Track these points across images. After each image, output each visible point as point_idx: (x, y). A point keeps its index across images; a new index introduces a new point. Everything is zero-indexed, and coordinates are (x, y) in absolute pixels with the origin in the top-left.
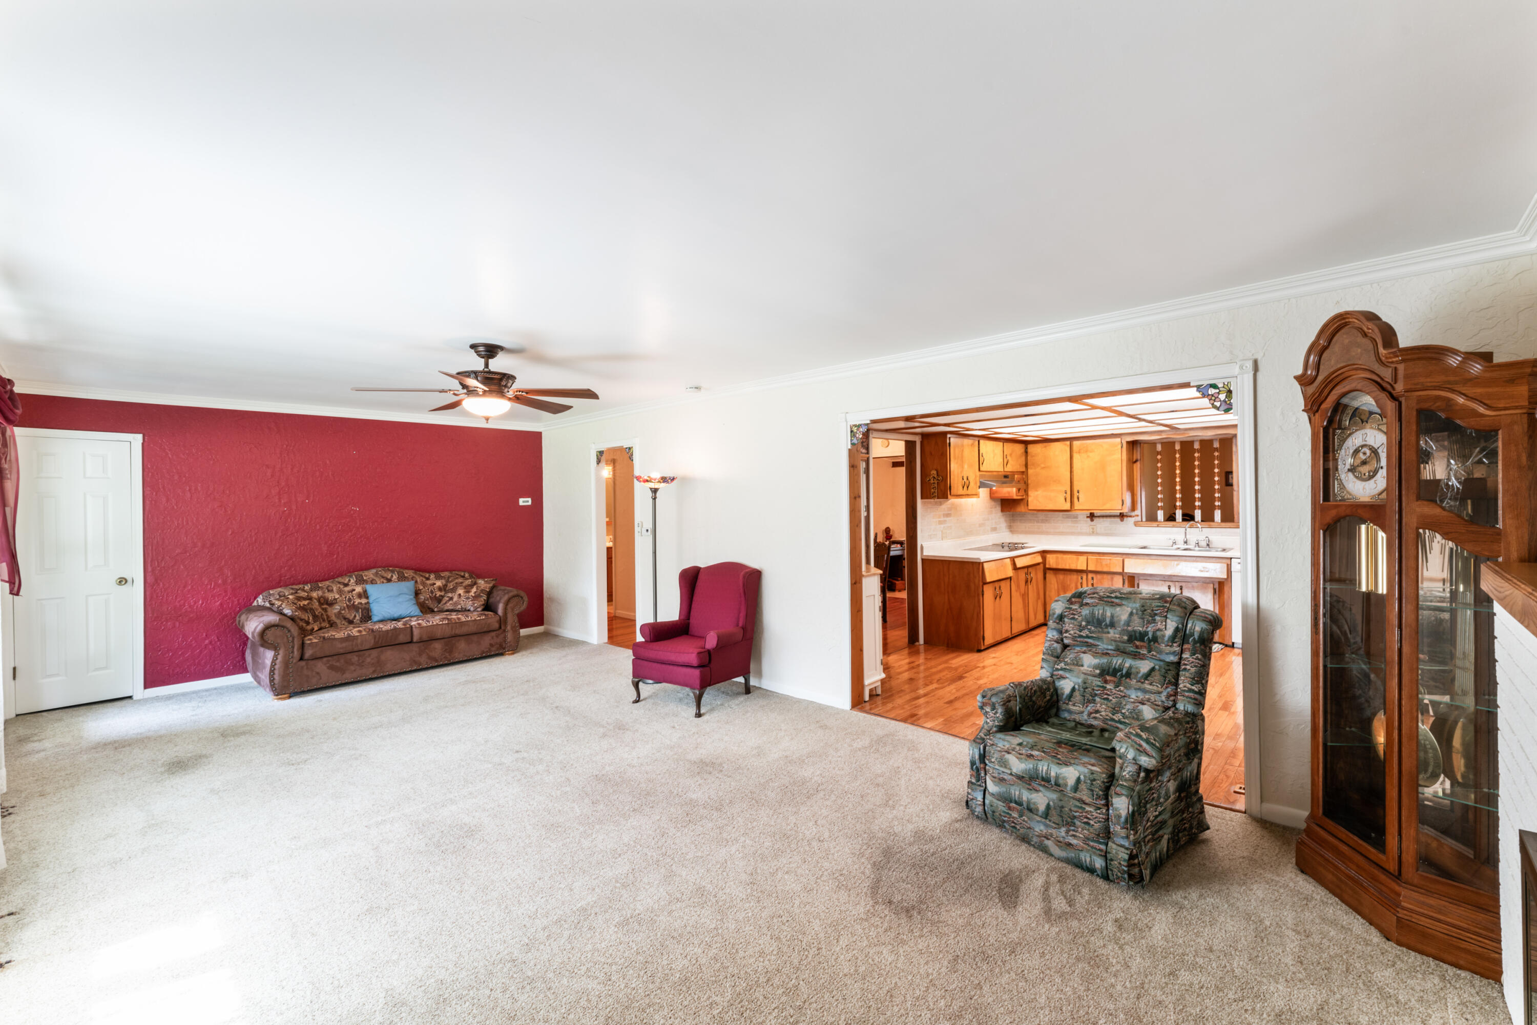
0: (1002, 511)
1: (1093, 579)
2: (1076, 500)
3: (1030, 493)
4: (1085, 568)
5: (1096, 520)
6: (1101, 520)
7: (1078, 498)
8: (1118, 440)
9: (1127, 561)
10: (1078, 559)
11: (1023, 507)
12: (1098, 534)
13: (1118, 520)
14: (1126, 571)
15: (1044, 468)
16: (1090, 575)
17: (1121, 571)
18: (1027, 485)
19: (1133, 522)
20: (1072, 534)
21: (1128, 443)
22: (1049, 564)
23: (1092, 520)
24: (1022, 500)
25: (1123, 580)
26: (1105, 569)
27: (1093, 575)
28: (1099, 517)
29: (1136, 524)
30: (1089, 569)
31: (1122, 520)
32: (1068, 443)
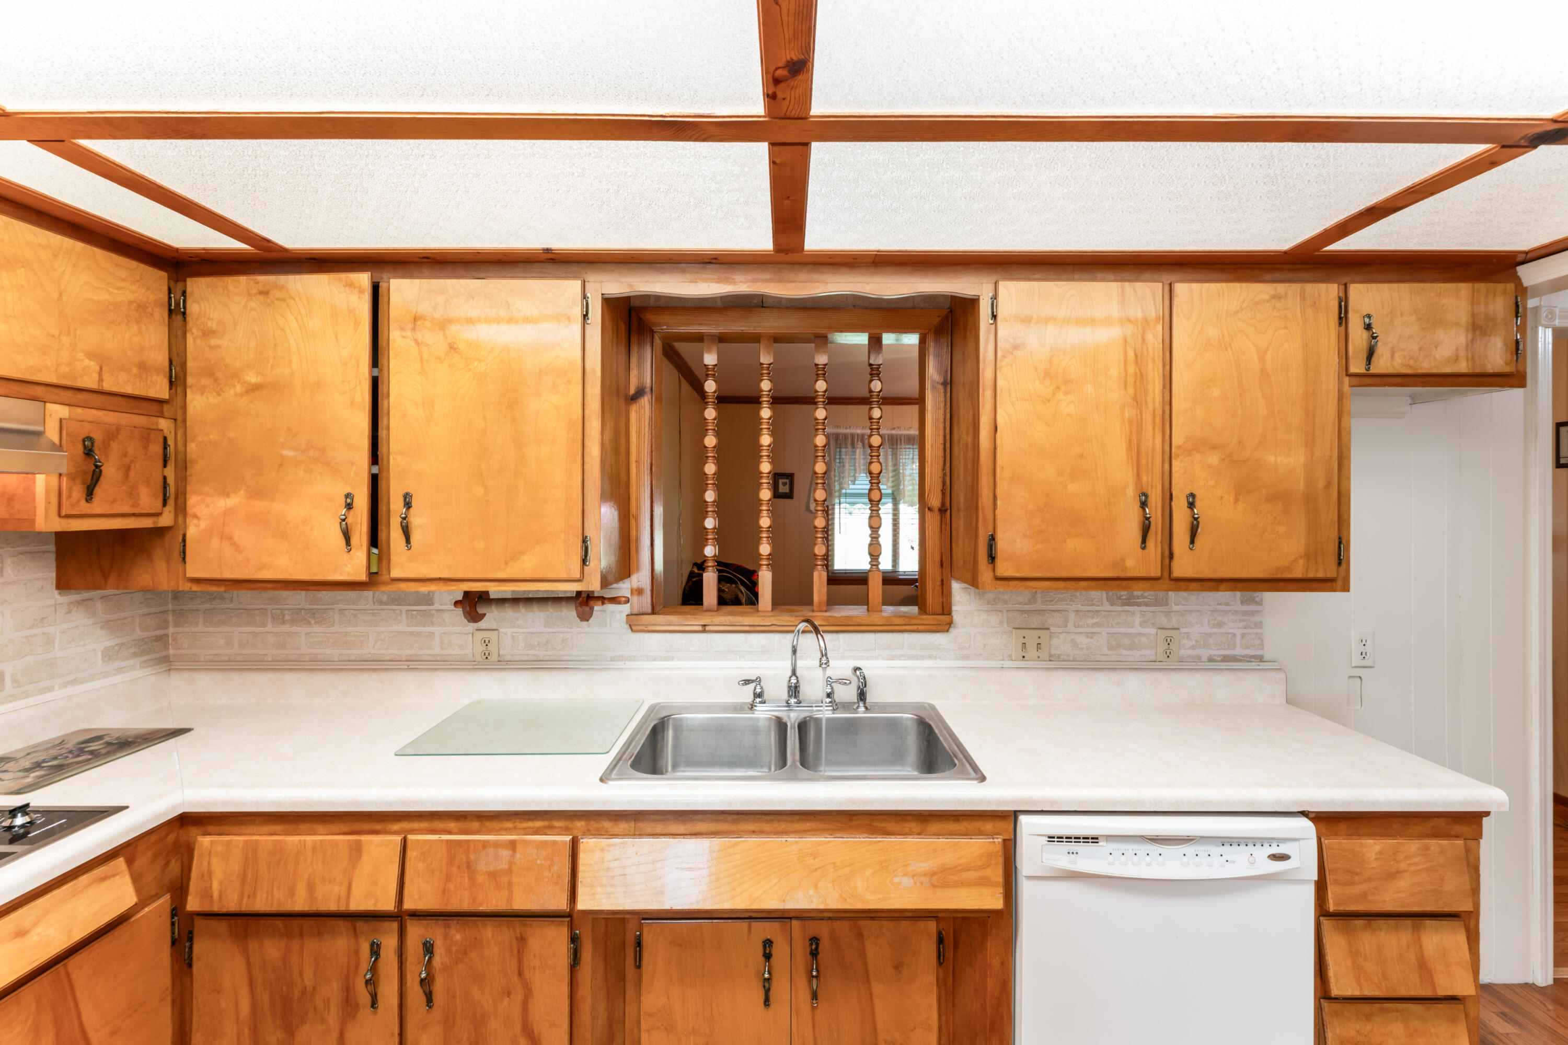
0: (62, 585)
1: (428, 948)
2: (396, 535)
3: (193, 500)
4: (388, 905)
5: (492, 616)
6: (510, 612)
7: (406, 532)
8: (572, 287)
9: (588, 844)
10: (357, 850)
11: (161, 566)
12: (504, 664)
13: (569, 613)
14: (584, 903)
15: (255, 389)
16: (416, 932)
17: (560, 903)
18: (183, 466)
19: (623, 617)
20: (412, 664)
21: (610, 303)
22: (206, 894)
23: (474, 617)
24: (160, 532)
25: (574, 939)
26: (493, 902)
27: (436, 933)
28: (501, 601)
29: (634, 623)
30: (408, 905)
31: (585, 617)
32: (364, 279)
